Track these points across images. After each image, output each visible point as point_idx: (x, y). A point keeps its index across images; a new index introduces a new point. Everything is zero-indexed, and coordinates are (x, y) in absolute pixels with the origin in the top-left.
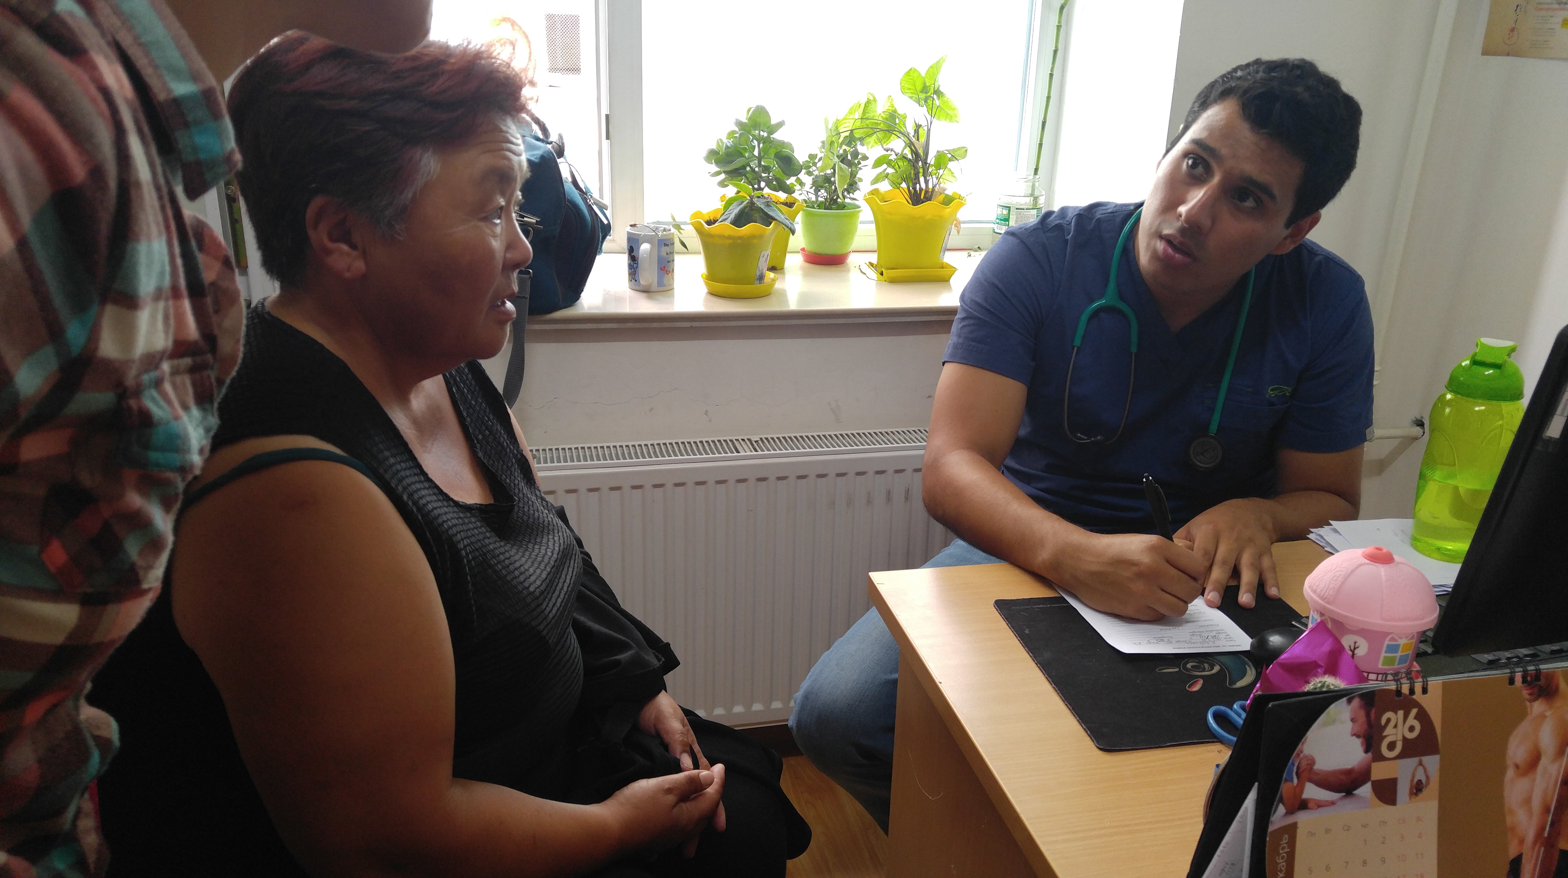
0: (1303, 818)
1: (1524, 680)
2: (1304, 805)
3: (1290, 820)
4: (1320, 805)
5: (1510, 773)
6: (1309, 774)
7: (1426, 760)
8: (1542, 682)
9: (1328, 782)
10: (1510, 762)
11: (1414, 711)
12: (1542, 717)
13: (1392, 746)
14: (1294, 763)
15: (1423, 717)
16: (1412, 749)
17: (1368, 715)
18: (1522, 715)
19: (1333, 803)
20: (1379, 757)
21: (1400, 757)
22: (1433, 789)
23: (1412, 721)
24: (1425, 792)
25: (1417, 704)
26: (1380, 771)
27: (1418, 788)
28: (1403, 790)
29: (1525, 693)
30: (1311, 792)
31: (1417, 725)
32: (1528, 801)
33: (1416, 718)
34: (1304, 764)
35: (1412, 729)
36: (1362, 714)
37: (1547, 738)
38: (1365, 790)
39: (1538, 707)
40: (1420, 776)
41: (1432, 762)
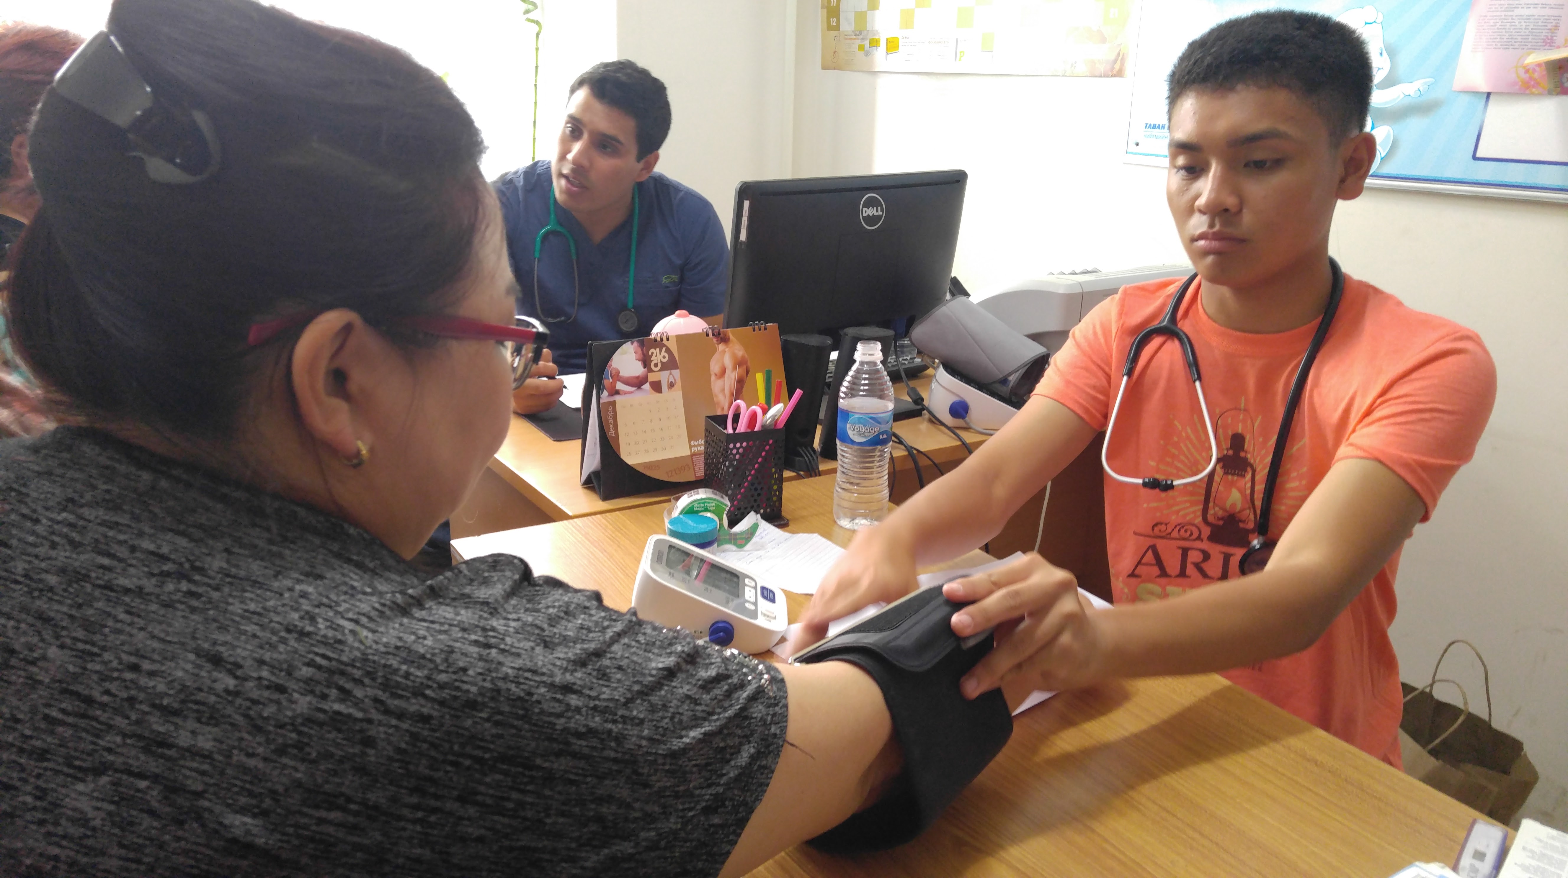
0: (617, 398)
1: (713, 335)
2: (617, 392)
3: (611, 399)
4: (626, 393)
5: (713, 378)
6: (617, 377)
7: (674, 372)
8: (722, 335)
9: (627, 382)
10: (712, 373)
11: (664, 349)
12: (724, 352)
13: (656, 365)
14: (608, 371)
15: (668, 351)
16: (665, 367)
17: (642, 350)
18: (715, 351)
19: (632, 392)
20: (650, 370)
21: (660, 370)
22: (678, 385)
23: (663, 353)
24: (675, 387)
25: (664, 345)
26: (652, 377)
27: (671, 385)
28: (664, 386)
29: (715, 340)
30: (620, 386)
31: (667, 356)
32: (723, 390)
33: (666, 351)
34: (614, 372)
35: (664, 357)
36: (639, 350)
37: (728, 362)
38: (647, 386)
39: (721, 347)
40: (671, 379)
41: (676, 373)
